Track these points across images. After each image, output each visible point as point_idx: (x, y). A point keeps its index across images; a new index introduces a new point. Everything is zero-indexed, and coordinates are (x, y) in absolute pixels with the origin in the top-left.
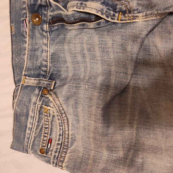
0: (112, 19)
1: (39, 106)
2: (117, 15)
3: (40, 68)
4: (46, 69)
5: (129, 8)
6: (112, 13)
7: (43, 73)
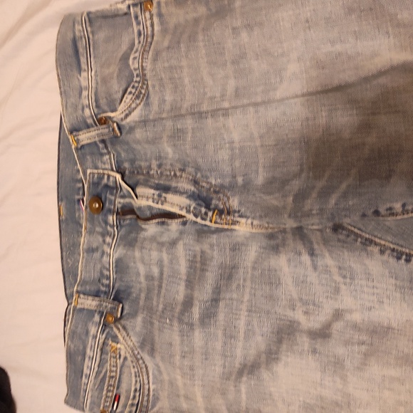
0: (203, 219)
1: (101, 341)
2: (210, 214)
3: (99, 280)
4: (108, 282)
5: (228, 206)
6: (203, 210)
7: (103, 289)
